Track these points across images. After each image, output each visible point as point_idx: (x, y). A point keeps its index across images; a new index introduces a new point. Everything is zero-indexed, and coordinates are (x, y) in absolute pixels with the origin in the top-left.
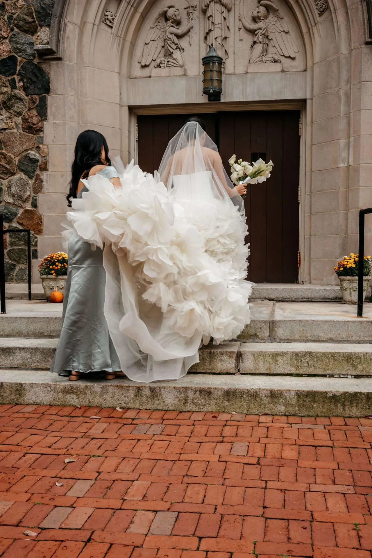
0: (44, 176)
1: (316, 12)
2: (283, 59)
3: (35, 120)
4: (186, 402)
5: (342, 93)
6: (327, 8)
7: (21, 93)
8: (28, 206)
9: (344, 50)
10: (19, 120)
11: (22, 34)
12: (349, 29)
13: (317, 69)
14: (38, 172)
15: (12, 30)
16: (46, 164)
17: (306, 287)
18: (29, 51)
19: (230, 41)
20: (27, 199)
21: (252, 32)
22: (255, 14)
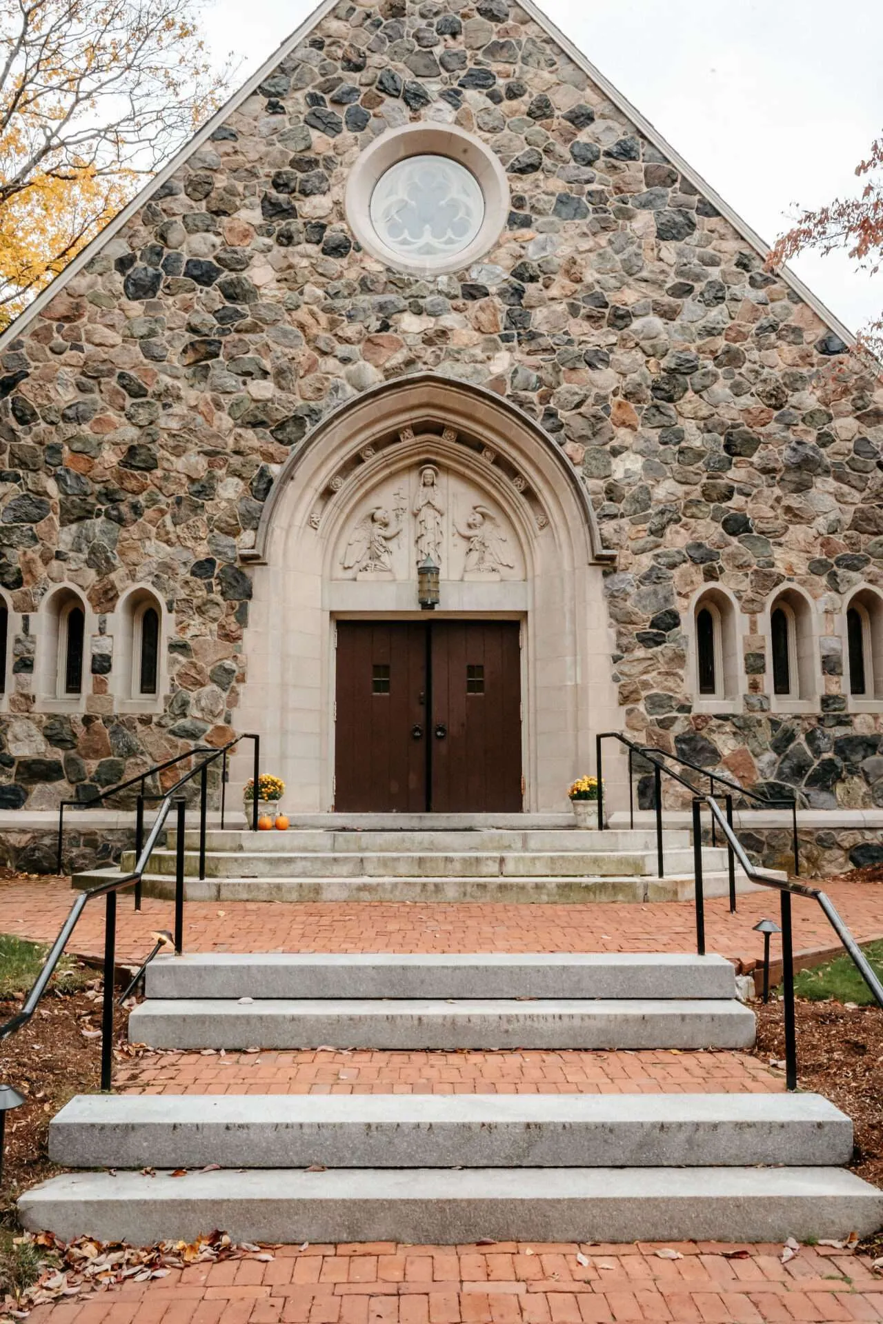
0: (241, 688)
1: (537, 527)
2: (500, 567)
3: (233, 627)
4: (465, 894)
5: (567, 609)
6: (548, 523)
7: (219, 598)
8: (220, 722)
9: (567, 566)
10: (215, 626)
11: (223, 536)
12: (571, 547)
13: (538, 581)
14: (234, 684)
15: (212, 531)
16: (243, 675)
17: (533, 814)
18: (230, 554)
19: (444, 545)
20: (219, 714)
21: (468, 538)
22: (471, 521)
